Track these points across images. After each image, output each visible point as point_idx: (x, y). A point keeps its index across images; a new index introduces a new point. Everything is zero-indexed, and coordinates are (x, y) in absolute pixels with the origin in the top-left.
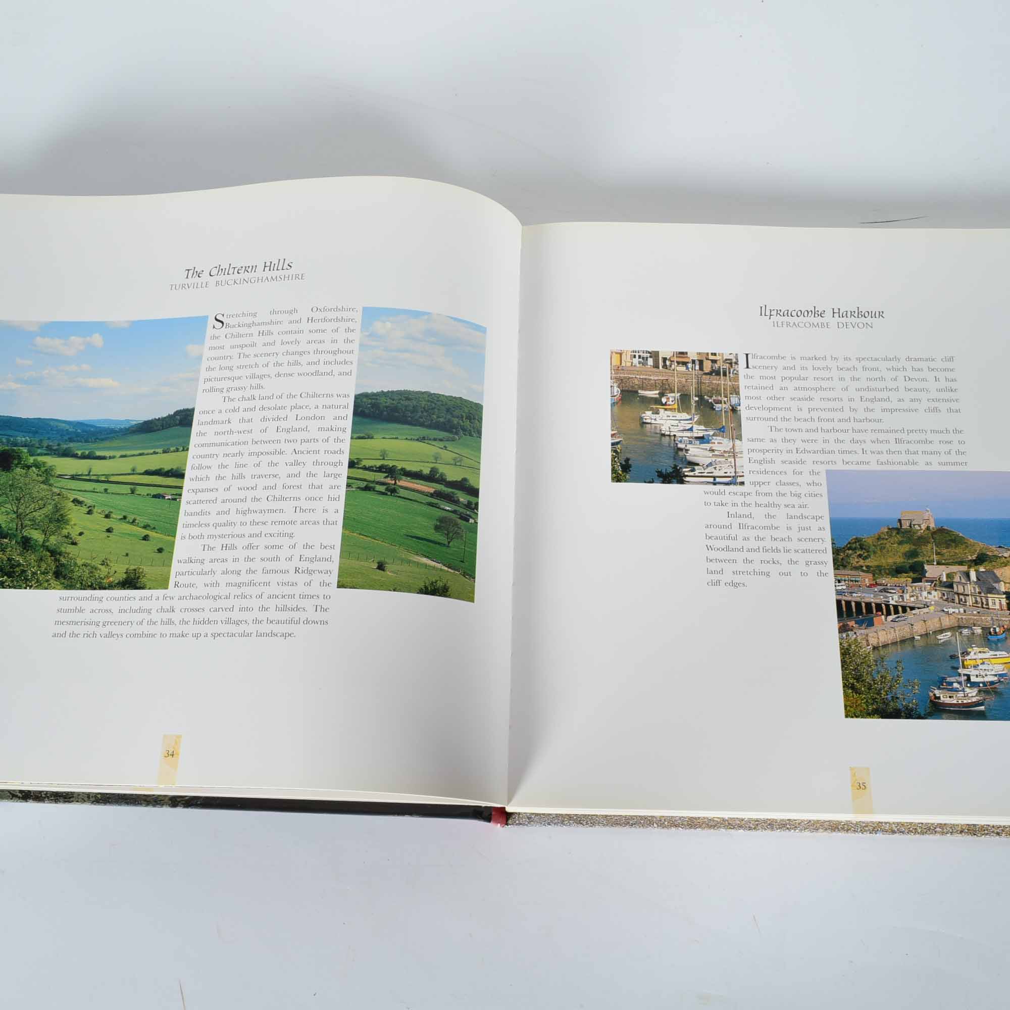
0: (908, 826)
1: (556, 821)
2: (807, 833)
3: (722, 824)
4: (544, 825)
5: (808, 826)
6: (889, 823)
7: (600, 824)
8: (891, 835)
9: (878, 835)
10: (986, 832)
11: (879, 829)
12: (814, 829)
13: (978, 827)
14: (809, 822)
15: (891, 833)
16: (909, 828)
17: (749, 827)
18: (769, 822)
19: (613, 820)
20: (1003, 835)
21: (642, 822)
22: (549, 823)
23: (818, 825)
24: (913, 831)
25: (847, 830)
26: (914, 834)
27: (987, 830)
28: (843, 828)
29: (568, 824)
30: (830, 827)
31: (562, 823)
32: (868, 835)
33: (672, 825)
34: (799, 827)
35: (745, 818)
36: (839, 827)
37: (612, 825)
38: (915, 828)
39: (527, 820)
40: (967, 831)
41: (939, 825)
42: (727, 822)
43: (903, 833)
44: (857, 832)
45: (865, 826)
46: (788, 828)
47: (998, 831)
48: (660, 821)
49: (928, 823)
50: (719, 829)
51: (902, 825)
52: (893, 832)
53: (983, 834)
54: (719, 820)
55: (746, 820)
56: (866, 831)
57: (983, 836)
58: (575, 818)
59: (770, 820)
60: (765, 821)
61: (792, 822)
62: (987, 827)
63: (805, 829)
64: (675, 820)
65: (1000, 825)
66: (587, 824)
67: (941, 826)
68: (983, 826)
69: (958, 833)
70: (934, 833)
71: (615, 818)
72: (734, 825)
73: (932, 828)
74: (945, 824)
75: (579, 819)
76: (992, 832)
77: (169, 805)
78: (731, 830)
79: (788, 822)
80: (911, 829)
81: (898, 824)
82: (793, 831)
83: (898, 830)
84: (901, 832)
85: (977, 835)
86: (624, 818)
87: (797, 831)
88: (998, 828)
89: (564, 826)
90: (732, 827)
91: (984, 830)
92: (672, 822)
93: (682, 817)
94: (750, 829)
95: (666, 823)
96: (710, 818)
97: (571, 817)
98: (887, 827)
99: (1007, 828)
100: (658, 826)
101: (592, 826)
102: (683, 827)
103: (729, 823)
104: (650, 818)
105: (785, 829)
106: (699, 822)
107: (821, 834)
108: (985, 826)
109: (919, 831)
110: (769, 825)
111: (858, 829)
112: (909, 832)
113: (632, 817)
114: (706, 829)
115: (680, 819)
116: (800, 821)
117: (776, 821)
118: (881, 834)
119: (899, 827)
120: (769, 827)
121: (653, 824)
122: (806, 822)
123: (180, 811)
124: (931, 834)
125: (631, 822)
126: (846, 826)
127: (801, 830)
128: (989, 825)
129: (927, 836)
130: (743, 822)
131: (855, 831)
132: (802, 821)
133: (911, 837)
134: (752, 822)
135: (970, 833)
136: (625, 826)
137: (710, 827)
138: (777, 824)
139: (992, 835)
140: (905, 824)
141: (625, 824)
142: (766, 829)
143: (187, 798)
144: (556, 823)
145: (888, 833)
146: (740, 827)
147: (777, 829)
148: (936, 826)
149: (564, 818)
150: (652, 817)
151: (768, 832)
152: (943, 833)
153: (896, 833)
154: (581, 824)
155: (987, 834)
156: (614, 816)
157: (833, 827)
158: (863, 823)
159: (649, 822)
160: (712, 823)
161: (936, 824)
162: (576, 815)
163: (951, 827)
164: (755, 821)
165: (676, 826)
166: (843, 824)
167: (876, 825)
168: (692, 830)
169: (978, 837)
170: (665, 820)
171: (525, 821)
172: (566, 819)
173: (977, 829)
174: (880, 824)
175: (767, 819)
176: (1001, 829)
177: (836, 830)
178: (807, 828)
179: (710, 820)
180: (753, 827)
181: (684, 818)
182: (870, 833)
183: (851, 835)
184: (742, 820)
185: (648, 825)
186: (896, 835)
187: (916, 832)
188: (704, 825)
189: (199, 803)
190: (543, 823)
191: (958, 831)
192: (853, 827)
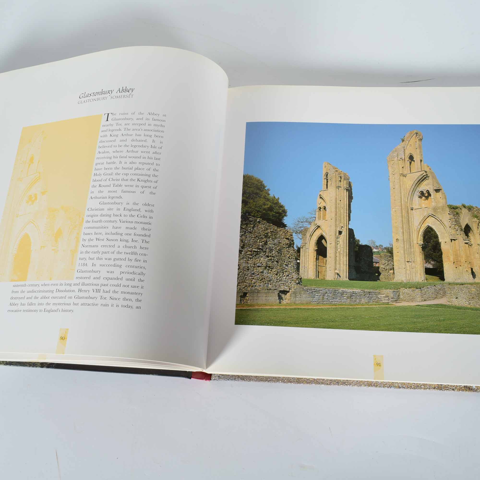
0: (407, 385)
1: (232, 378)
2: (356, 387)
3: (314, 381)
4: (226, 380)
5: (357, 383)
6: (398, 383)
7: (253, 381)
8: (398, 389)
9: (392, 389)
10: (447, 388)
11: (392, 386)
12: (360, 385)
13: (443, 386)
14: (357, 382)
15: (398, 388)
16: (408, 386)
17: (327, 383)
18: (337, 381)
19: (260, 378)
20: (456, 390)
21: (274, 380)
22: (228, 379)
23: (362, 383)
24: (410, 387)
25: (376, 386)
26: (410, 389)
27: (448, 388)
28: (374, 385)
29: (238, 380)
30: (368, 384)
31: (235, 379)
32: (387, 388)
33: (289, 382)
34: (352, 384)
35: (325, 379)
36: (372, 384)
37: (259, 381)
38: (411, 385)
39: (218, 378)
40: (437, 388)
41: (423, 385)
42: (316, 381)
43: (404, 388)
44: (381, 387)
45: (385, 384)
46: (346, 384)
47: (453, 388)
48: (283, 379)
49: (418, 383)
50: (312, 384)
51: (404, 384)
52: (400, 387)
53: (445, 390)
54: (312, 380)
55: (325, 380)
56: (386, 387)
57: (446, 391)
58: (241, 377)
59: (337, 380)
60: (335, 381)
61: (348, 381)
62: (448, 386)
63: (355, 385)
64: (290, 379)
65: (454, 385)
66: (247, 380)
67: (424, 385)
68: (445, 386)
69: (433, 389)
70: (420, 388)
71: (261, 378)
72: (319, 382)
73: (419, 386)
74: (426, 384)
75: (243, 378)
76: (451, 389)
77: (40, 366)
78: (318, 385)
79: (346, 381)
80: (409, 386)
81: (402, 383)
82: (349, 386)
83: (402, 387)
84: (403, 388)
85: (442, 390)
86: (265, 378)
87: (351, 386)
88: (454, 386)
89: (236, 381)
90: (318, 383)
91: (446, 388)
92: (288, 380)
93: (294, 378)
94: (327, 384)
95: (286, 381)
96: (307, 379)
97: (239, 377)
98: (397, 385)
99: (458, 387)
100: (282, 382)
101: (249, 382)
102: (294, 382)
103: (317, 381)
104: (278, 378)
105: (345, 384)
106: (302, 381)
107: (363, 388)
108: (447, 386)
109: (413, 387)
110: (337, 382)
111: (381, 386)
112: (408, 388)
113: (269, 377)
114: (305, 384)
115: (293, 379)
116: (352, 381)
117: (340, 380)
118: (393, 388)
119: (402, 385)
120: (337, 383)
121: (279, 381)
122: (355, 382)
123: (45, 370)
124: (419, 389)
125: (268, 380)
126: (375, 384)
127: (353, 385)
128: (449, 385)
129: (417, 390)
130: (324, 381)
131: (380, 386)
132: (354, 381)
133: (408, 390)
134: (328, 381)
135: (439, 389)
136: (265, 382)
137: (308, 383)
138: (341, 382)
139: (450, 390)
140: (406, 384)
141: (265, 380)
142: (335, 385)
143: (48, 364)
144: (232, 379)
145: (397, 388)
146: (322, 383)
147: (341, 385)
148: (422, 385)
149: (236, 377)
150: (279, 377)
151: (337, 386)
152: (425, 389)
153: (401, 388)
154: (244, 380)
155: (448, 390)
156: (260, 377)
157: (369, 384)
158: (385, 382)
159: (277, 380)
160: (308, 381)
161: (421, 384)
162: (242, 375)
163: (429, 386)
164: (330, 381)
165: (291, 382)
166: (374, 383)
167: (391, 384)
168: (299, 384)
169: (443, 391)
170: (285, 379)
171: (217, 378)
172: (237, 378)
173: (443, 387)
174: (393, 383)
175: (336, 380)
176: (454, 387)
177: (371, 386)
178: (356, 385)
179: (308, 379)
180: (329, 383)
181: (295, 378)
182: (388, 388)
183: (378, 389)
184: (324, 380)
185: (277, 381)
186: (401, 389)
187: (411, 387)
188: (304, 382)
189: (54, 366)
190: (225, 379)
191: (433, 387)
192: (379, 385)
